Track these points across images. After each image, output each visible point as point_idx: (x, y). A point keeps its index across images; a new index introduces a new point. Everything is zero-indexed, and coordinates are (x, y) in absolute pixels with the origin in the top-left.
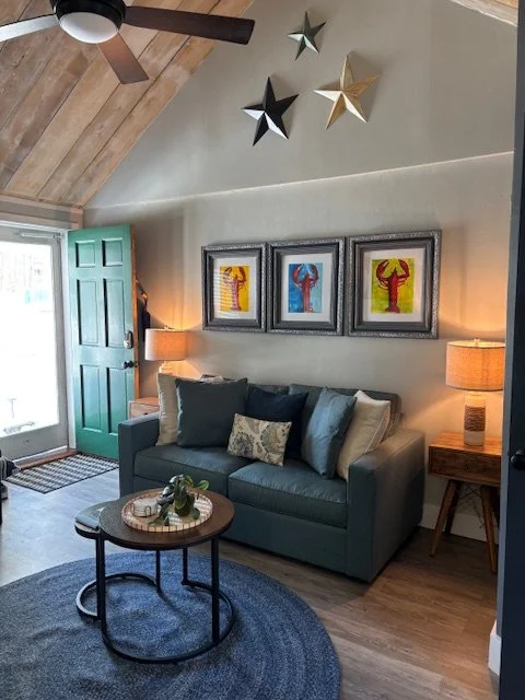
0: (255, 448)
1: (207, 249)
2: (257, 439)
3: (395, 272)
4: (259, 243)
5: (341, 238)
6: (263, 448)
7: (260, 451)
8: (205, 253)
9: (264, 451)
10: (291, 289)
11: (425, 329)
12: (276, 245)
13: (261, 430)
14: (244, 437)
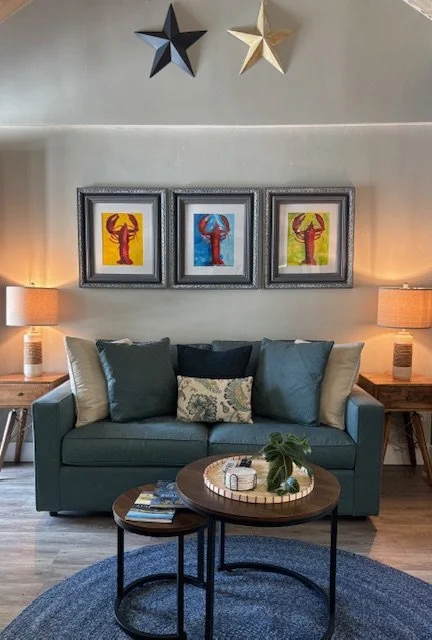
0: (220, 408)
1: (85, 191)
2: (220, 398)
3: (311, 226)
4: (157, 189)
5: (256, 189)
6: (230, 407)
7: (226, 410)
8: (83, 196)
9: (232, 410)
10: (198, 241)
11: (340, 279)
12: (180, 192)
13: (223, 390)
14: (202, 399)
